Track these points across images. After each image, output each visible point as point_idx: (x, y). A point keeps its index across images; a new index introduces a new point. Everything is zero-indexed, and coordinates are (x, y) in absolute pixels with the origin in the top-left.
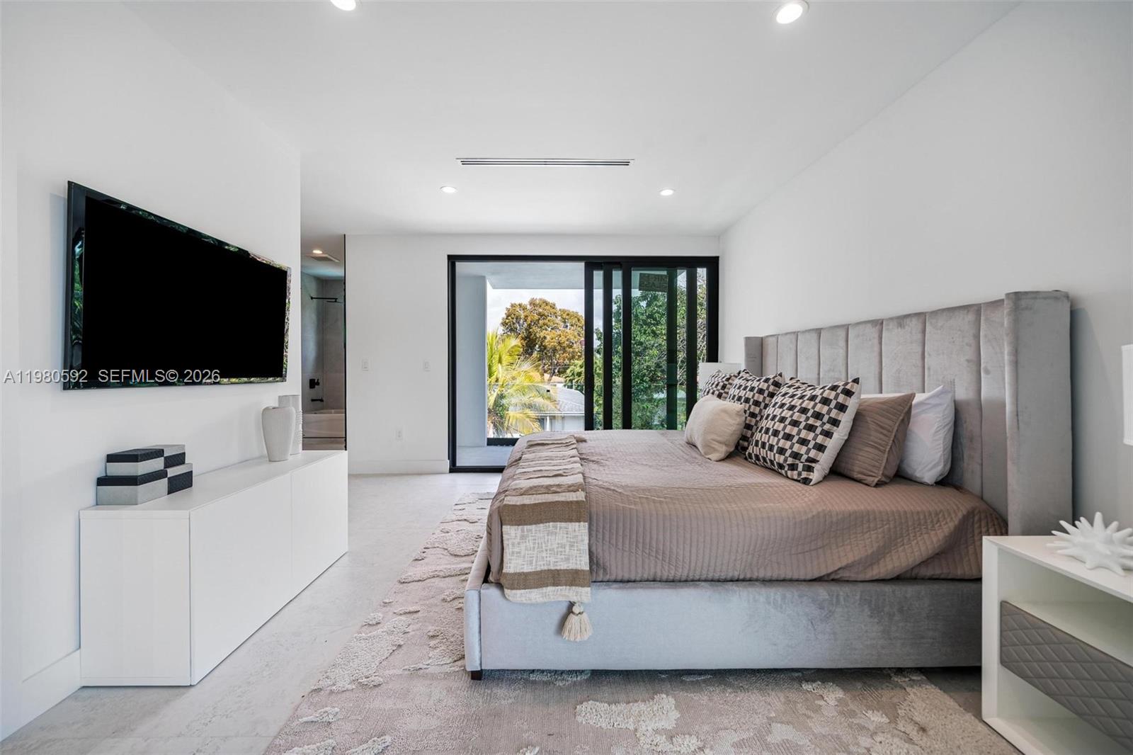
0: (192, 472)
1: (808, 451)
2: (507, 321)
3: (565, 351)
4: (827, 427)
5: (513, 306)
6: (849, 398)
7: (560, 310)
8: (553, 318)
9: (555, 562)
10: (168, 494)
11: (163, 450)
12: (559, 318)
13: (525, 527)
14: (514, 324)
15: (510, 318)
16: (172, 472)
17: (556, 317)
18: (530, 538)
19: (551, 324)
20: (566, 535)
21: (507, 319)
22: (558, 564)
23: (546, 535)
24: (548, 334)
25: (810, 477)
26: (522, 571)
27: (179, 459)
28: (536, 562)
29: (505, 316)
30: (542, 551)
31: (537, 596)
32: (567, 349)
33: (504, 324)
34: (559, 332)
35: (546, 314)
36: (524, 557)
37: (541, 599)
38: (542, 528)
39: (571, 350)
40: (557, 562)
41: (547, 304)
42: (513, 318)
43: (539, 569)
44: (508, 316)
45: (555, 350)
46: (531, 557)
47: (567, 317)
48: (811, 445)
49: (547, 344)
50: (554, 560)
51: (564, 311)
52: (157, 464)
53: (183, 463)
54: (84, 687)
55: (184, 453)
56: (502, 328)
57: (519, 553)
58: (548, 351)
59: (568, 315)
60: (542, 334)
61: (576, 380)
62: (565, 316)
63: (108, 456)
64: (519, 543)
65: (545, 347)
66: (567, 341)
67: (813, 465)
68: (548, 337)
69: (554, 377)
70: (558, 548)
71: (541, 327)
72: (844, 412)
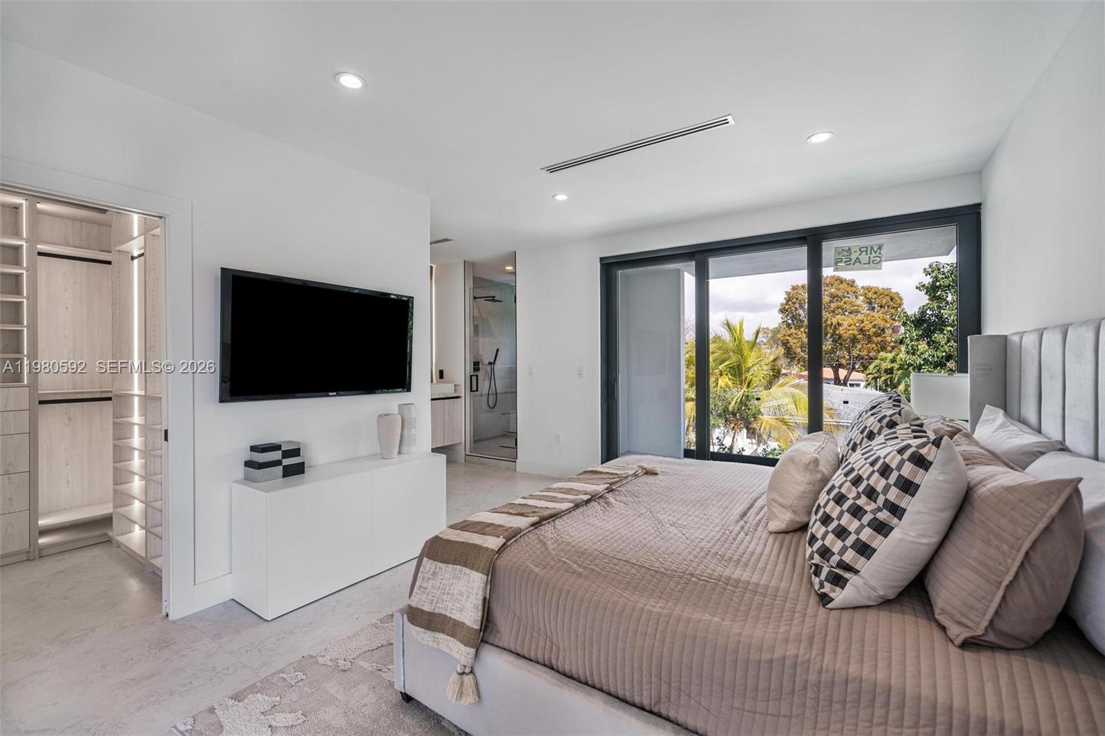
0: (304, 463)
1: (843, 551)
2: (787, 307)
3: (870, 341)
4: (884, 515)
5: (794, 288)
6: (922, 471)
7: (863, 288)
8: (853, 299)
9: (451, 609)
10: (284, 477)
11: (281, 446)
12: (862, 298)
13: (438, 563)
14: (796, 309)
15: (790, 303)
16: (286, 462)
17: (856, 297)
18: (439, 576)
19: (847, 306)
20: (466, 583)
21: (786, 304)
22: (454, 612)
23: (452, 577)
24: (844, 320)
25: (832, 595)
26: (422, 608)
27: (296, 452)
28: (437, 603)
29: (784, 302)
30: (445, 593)
31: (429, 639)
32: (874, 339)
33: (783, 311)
34: (860, 317)
35: (840, 294)
36: (428, 594)
37: (432, 643)
38: (450, 569)
39: (880, 339)
40: (453, 609)
41: (842, 282)
42: (794, 303)
43: (436, 611)
44: (788, 301)
45: (854, 340)
46: (433, 596)
47: (875, 296)
48: (849, 542)
49: (841, 333)
50: (451, 607)
51: (869, 289)
52: (276, 455)
53: (299, 455)
54: (233, 600)
55: (299, 449)
56: (781, 315)
57: (426, 588)
58: (844, 341)
59: (876, 293)
60: (835, 321)
61: (883, 379)
62: (870, 295)
63: (251, 447)
64: (428, 579)
65: (840, 337)
66: (874, 327)
67: (847, 575)
68: (845, 324)
69: (854, 373)
70: (458, 594)
71: (833, 312)
72: (913, 495)
